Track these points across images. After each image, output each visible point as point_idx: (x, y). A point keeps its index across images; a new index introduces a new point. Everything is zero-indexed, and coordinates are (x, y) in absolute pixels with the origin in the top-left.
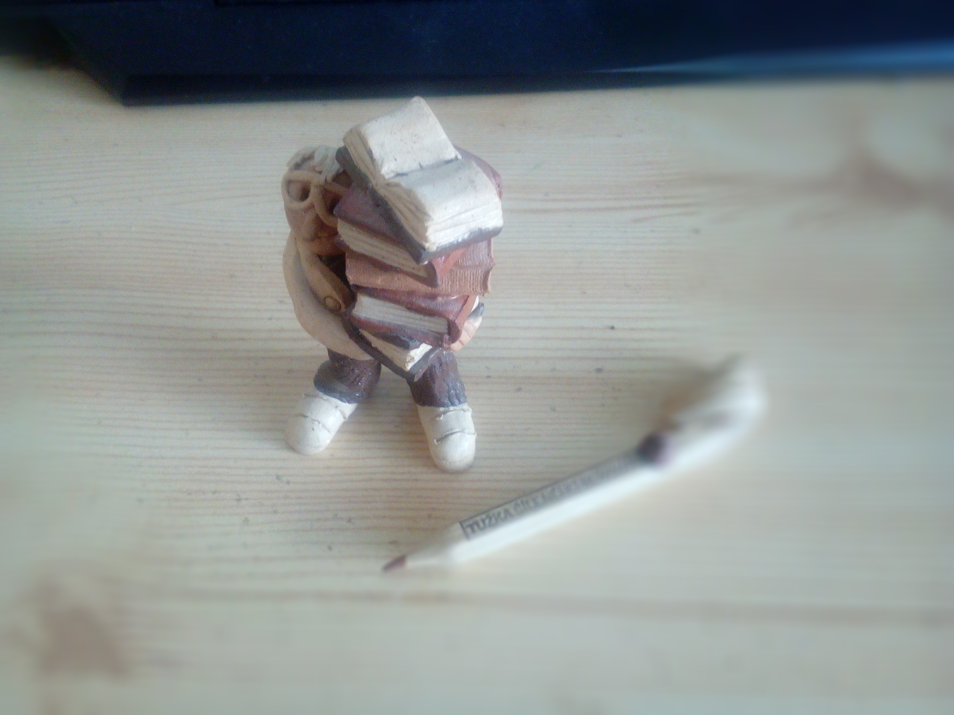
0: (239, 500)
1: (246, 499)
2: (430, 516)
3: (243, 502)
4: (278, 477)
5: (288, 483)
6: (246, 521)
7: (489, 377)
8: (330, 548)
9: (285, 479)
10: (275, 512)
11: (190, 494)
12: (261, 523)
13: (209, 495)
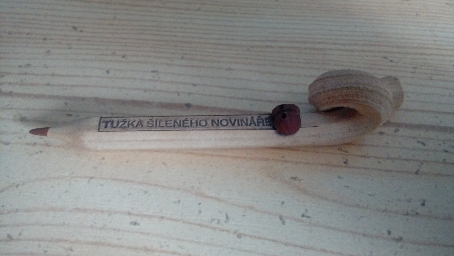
0: (45, 39)
1: (50, 39)
2: (183, 58)
3: (48, 41)
4: (75, 28)
5: (81, 31)
6: (48, 52)
8: (108, 72)
9: (79, 29)
10: (70, 48)
11: (11, 34)
12: (59, 54)
13: (24, 36)
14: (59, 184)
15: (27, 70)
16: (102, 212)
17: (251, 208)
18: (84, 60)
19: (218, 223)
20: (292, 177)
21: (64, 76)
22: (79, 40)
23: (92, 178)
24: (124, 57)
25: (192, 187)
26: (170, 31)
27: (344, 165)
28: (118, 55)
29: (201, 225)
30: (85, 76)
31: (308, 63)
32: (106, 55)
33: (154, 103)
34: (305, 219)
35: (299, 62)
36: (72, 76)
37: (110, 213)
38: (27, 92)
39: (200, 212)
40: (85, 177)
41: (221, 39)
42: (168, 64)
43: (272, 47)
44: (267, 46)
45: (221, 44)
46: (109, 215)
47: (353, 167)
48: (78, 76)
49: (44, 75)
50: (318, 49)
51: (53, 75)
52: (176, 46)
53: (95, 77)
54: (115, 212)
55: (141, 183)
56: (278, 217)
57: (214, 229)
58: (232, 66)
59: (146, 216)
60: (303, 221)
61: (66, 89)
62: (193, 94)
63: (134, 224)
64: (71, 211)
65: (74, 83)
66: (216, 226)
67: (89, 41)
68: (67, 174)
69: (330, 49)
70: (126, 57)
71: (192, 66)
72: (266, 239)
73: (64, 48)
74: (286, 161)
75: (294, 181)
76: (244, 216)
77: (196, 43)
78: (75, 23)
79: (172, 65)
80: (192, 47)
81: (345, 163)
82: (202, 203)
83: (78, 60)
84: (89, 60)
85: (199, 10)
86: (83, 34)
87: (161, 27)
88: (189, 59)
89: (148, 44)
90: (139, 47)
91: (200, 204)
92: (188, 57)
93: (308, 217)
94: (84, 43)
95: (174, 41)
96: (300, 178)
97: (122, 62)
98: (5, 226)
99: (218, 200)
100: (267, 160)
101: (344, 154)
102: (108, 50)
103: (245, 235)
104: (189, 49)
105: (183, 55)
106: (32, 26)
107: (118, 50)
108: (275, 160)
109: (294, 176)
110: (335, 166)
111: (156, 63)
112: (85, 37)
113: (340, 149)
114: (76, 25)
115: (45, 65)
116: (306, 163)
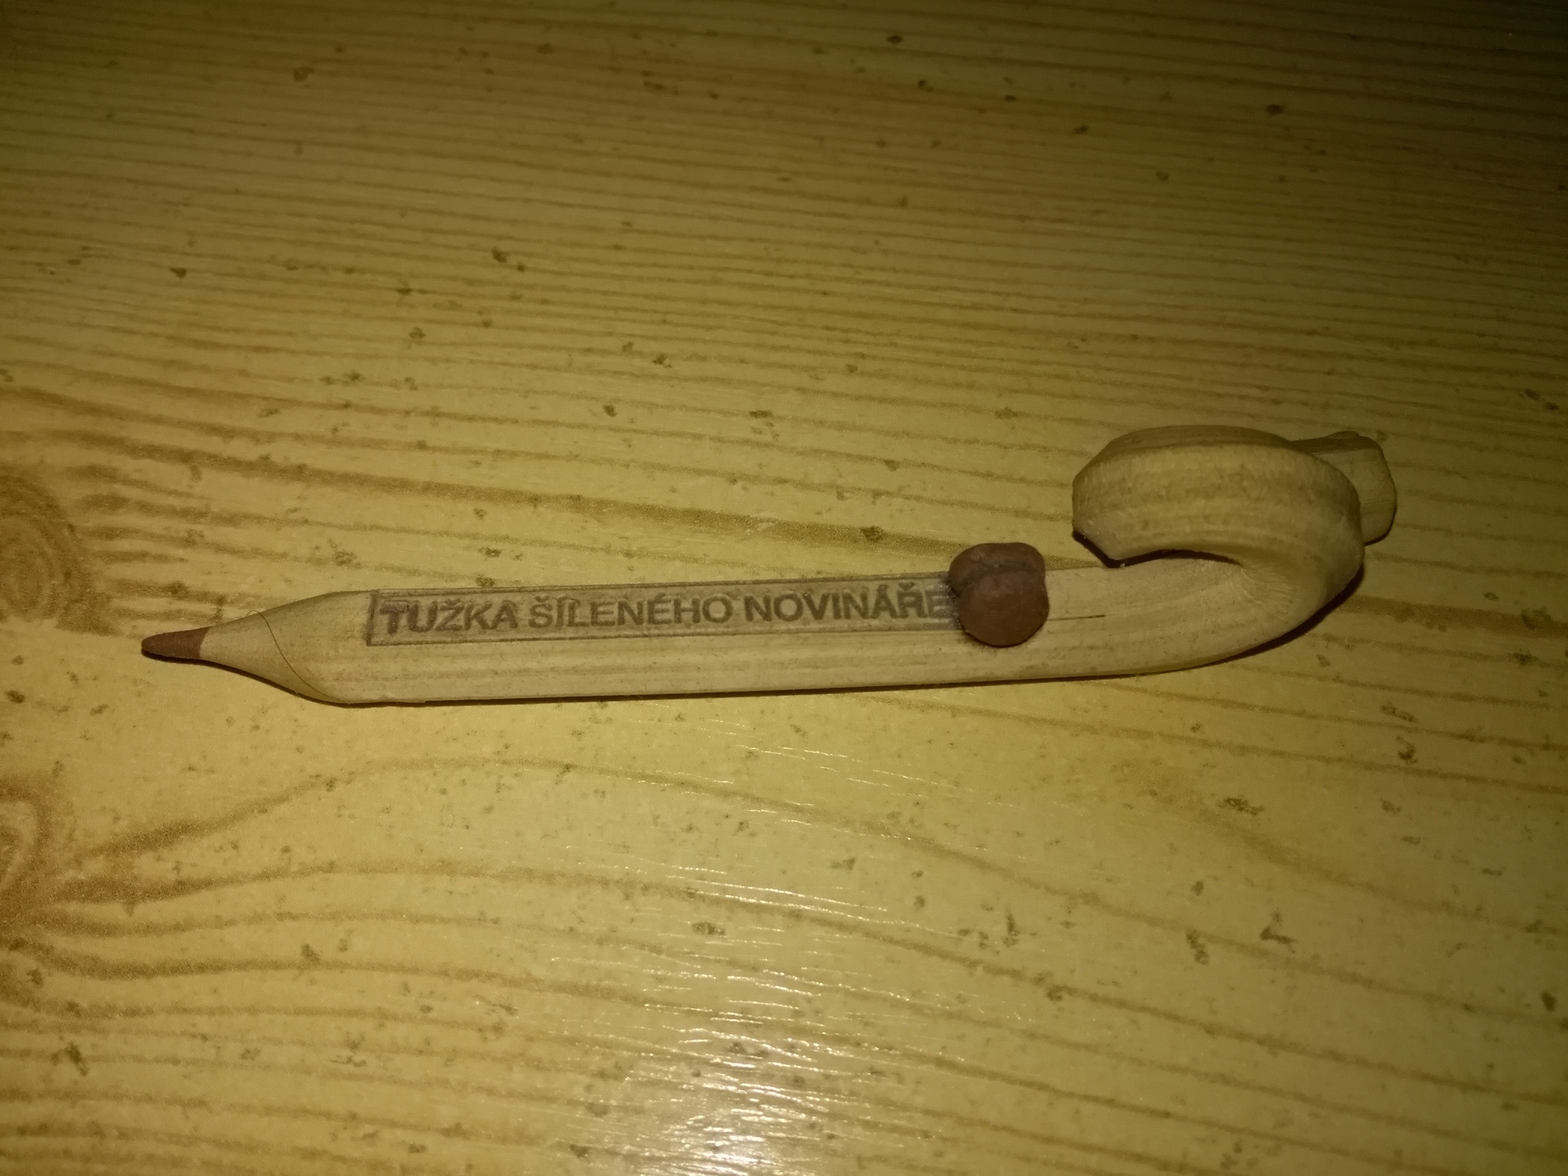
0: (405, 291)
1: (423, 292)
2: (852, 370)
3: (415, 297)
4: (499, 256)
5: (521, 268)
6: (418, 335)
7: (1010, 98)
8: (610, 411)
9: (513, 260)
10: (487, 324)
11: (293, 268)
12: (453, 344)
13: (339, 277)
14: (464, 782)
15: (351, 393)
16: (605, 883)
17: (1091, 899)
18: (533, 367)
19: (982, 945)
20: (1228, 801)
21: (471, 419)
22: (515, 298)
23: (568, 768)
24: (660, 360)
25: (892, 816)
26: (808, 276)
27: (1402, 763)
28: (641, 354)
29: (926, 949)
30: (535, 422)
31: (1276, 402)
32: (605, 352)
33: (761, 521)
34: (1271, 944)
35: (1241, 397)
36: (496, 420)
37: (628, 888)
38: (352, 468)
39: (921, 902)
40: (548, 764)
41: (975, 307)
42: (802, 390)
43: (1151, 340)
44: (1135, 337)
45: (976, 326)
46: (627, 897)
47: (1430, 773)
48: (516, 422)
49: (407, 413)
50: (1305, 354)
51: (435, 414)
52: (828, 328)
53: (570, 426)
54: (646, 888)
55: (725, 793)
56: (1183, 936)
57: (973, 964)
58: (1018, 404)
59: (745, 905)
60: (1264, 953)
61: (478, 464)
62: (888, 494)
63: (707, 930)
64: (503, 877)
65: (501, 446)
66: (976, 954)
67: (544, 302)
68: (487, 750)
69: (1350, 357)
70: (667, 362)
71: (883, 400)
72: (1144, 1009)
73: (467, 324)
74: (1205, 744)
75: (1234, 812)
76: (1067, 924)
77: (894, 319)
78: (500, 238)
79: (817, 392)
80: (881, 334)
81: (1407, 756)
82: (926, 873)
83: (512, 365)
84: (549, 369)
85: (903, 203)
86: (526, 278)
87: (779, 261)
88: (871, 375)
89: (737, 317)
90: (709, 328)
91: (919, 874)
92: (868, 365)
93: (1285, 940)
94: (531, 307)
95: (821, 311)
96: (1255, 804)
97: (654, 377)
98: (293, 917)
99: (981, 865)
100: (1142, 734)
101: (1402, 727)
102: (610, 334)
103: (1072, 991)
104: (870, 339)
105: (852, 361)
106: (362, 243)
107: (642, 337)
108: (1170, 738)
109: (1234, 796)
110: (1370, 767)
111: (764, 385)
112: (532, 287)
113: (1389, 709)
114: (503, 246)
115: (407, 380)
116: (1275, 753)
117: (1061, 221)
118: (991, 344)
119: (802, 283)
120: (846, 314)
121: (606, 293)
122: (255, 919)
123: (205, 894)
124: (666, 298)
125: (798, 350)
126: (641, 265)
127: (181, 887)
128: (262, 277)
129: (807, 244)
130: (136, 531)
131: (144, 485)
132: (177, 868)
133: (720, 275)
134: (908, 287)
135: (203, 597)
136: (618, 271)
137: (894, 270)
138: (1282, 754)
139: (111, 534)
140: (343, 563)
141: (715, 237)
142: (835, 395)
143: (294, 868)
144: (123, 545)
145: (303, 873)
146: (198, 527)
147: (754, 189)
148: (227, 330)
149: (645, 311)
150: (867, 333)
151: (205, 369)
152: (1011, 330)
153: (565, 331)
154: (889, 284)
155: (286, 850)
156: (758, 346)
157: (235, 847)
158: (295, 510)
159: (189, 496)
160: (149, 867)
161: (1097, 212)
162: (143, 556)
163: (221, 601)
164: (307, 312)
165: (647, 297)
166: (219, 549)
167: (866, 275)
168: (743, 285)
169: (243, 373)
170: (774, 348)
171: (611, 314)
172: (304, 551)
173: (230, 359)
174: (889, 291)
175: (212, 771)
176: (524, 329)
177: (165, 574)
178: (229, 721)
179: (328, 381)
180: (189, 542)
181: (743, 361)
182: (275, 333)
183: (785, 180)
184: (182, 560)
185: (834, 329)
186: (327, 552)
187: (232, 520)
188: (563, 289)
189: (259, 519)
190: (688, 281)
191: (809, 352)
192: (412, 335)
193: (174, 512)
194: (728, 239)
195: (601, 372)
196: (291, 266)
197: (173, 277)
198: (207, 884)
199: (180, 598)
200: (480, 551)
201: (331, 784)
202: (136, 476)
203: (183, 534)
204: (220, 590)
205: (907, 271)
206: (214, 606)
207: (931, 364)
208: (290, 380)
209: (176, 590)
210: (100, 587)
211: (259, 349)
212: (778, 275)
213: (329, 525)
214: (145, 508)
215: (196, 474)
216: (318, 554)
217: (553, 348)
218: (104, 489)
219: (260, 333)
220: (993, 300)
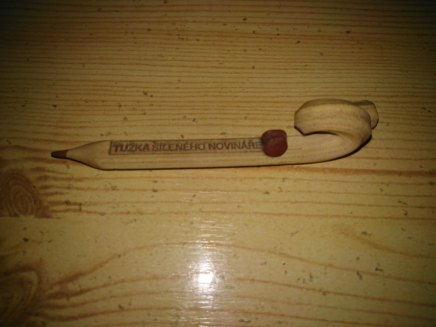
0: (121, 106)
1: (125, 106)
2: (246, 118)
3: (123, 108)
4: (145, 94)
5: (152, 96)
7: (278, 34)
9: (149, 94)
10: (144, 114)
12: (136, 121)
13: (100, 103)
14: (156, 251)
15: (109, 138)
17: (331, 266)
18: (159, 125)
19: (304, 282)
20: (362, 233)
22: (151, 105)
23: (185, 244)
24: (194, 120)
25: (275, 248)
26: (231, 92)
27: (405, 216)
28: (189, 119)
29: (289, 286)
32: (178, 119)
34: (378, 272)
39: (286, 272)
40: (179, 243)
41: (277, 97)
42: (233, 125)
45: (278, 102)
47: (412, 219)
52: (238, 107)
55: (229, 246)
56: (355, 273)
57: (302, 288)
59: (239, 279)
60: (377, 275)
66: (302, 285)
67: (160, 106)
68: (162, 241)
70: (196, 120)
71: (255, 126)
72: (348, 295)
73: (139, 114)
74: (355, 217)
75: (364, 236)
76: (325, 273)
77: (256, 102)
78: (144, 88)
79: (237, 126)
80: (253, 107)
81: (406, 214)
82: (286, 264)
83: (153, 125)
84: (164, 126)
85: (254, 68)
86: (154, 99)
87: (222, 88)
88: (251, 119)
89: (213, 106)
90: (206, 110)
91: (284, 264)
92: (250, 116)
93: (381, 270)
94: (156, 108)
95: (235, 102)
96: (370, 233)
97: (193, 125)
98: (114, 297)
99: (301, 259)
100: (338, 216)
101: (403, 206)
102: (179, 114)
103: (329, 292)
104: (250, 109)
105: (246, 116)
106: (105, 92)
107: (188, 114)
108: (346, 217)
109: (364, 231)
110: (397, 219)
111: (223, 125)
112: (156, 102)
113: (400, 202)
114: (146, 90)
115: (125, 133)
116: (373, 218)
117: (296, 69)
118: (282, 107)
119: (229, 94)
120: (243, 102)
121: (176, 102)
122: (104, 299)
123: (89, 293)
124: (193, 102)
125: (231, 114)
126: (185, 93)
127: (82, 292)
128: (79, 105)
129: (229, 82)
130: (53, 186)
131: (54, 172)
132: (80, 286)
133: (207, 94)
134: (258, 92)
135: (75, 204)
136: (179, 95)
137: (254, 88)
138: (375, 218)
139: (46, 187)
140: (113, 189)
141: (204, 83)
142: (242, 126)
143: (113, 283)
144: (50, 191)
145: (115, 284)
146: (71, 183)
147: (213, 67)
148: (71, 122)
149: (188, 106)
150: (249, 107)
151: (66, 135)
152: (287, 102)
153: (167, 114)
154: (253, 92)
155: (110, 277)
156: (220, 114)
157: (95, 278)
158: (98, 175)
159: (67, 174)
160: (71, 287)
161: (306, 66)
162: (56, 193)
163: (80, 204)
164: (93, 115)
165: (188, 102)
166: (78, 189)
167: (246, 90)
168: (213, 96)
169: (77, 135)
170: (224, 114)
171: (178, 108)
172: (102, 187)
173: (73, 131)
174: (253, 94)
175: (85, 256)
176: (155, 114)
177: (63, 198)
178: (88, 241)
179: (102, 135)
180: (69, 188)
181: (216, 119)
182: (85, 122)
183: (221, 64)
184: (68, 193)
185: (240, 107)
186: (109, 187)
187: (80, 180)
188: (164, 101)
189: (88, 179)
190: (198, 96)
191: (234, 114)
192: (124, 119)
193: (63, 179)
194: (207, 83)
195: (178, 125)
196: (87, 101)
197: (53, 108)
198: (89, 290)
199: (69, 205)
200: (152, 181)
201: (119, 256)
202: (51, 169)
203: (67, 186)
204: (80, 201)
205: (257, 88)
206: (79, 206)
207: (267, 115)
208: (91, 136)
209: (67, 203)
210: (45, 204)
211: (81, 127)
212: (223, 92)
213: (108, 178)
214: (55, 179)
215: (68, 167)
216: (106, 187)
217: (164, 119)
218: (42, 174)
219: (81, 122)
220: (281, 94)
